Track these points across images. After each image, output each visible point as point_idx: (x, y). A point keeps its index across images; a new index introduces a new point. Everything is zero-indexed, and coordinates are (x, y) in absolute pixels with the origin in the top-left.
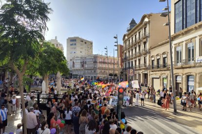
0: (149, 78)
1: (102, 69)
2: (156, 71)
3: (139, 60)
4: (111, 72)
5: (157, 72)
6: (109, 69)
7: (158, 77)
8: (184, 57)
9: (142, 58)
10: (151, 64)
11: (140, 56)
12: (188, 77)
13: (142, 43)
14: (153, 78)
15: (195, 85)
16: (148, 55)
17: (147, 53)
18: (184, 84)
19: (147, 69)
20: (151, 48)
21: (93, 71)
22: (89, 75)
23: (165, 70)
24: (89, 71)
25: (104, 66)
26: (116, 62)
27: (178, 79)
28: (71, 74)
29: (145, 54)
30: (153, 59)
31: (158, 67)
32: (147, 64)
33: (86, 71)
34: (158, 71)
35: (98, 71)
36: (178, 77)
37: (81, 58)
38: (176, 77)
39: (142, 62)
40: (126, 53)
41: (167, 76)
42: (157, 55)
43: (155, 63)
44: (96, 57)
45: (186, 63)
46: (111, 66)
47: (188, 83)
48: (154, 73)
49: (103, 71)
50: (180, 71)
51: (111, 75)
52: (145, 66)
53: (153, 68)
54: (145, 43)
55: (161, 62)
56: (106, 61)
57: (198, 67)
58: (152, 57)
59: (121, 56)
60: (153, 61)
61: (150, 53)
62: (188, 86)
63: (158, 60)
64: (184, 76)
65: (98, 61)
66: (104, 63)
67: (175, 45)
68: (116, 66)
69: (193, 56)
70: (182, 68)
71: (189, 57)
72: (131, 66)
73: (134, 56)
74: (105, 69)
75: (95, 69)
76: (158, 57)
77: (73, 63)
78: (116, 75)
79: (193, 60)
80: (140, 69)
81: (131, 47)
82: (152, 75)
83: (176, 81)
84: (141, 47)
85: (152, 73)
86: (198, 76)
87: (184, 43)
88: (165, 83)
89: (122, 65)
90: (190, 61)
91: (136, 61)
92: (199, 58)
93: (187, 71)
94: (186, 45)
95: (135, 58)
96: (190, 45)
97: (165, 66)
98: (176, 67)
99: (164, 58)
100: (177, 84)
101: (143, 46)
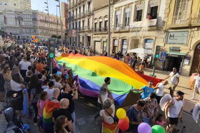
0: (92, 41)
1: (44, 28)
2: (98, 34)
3: (83, 21)
4: (55, 33)
5: (99, 36)
6: (52, 30)
7: (100, 40)
8: (122, 23)
9: (86, 19)
10: (94, 27)
11: (84, 17)
12: (123, 41)
13: (86, 2)
14: (95, 41)
15: (128, 48)
16: (92, 17)
17: (91, 14)
18: (119, 47)
19: (90, 31)
20: (95, 10)
21: (32, 31)
22: (28, 35)
23: (105, 34)
24: (28, 31)
25: (46, 25)
26: (59, 22)
27: (115, 43)
28: (4, 32)
29: (89, 16)
30: (96, 21)
31: (100, 30)
32: (91, 27)
33: (24, 30)
34: (100, 34)
35: (39, 31)
36: (116, 41)
37: (15, 12)
38: (114, 40)
39: (86, 24)
40: (70, 13)
41: (107, 40)
42: (100, 18)
43: (98, 26)
44: (35, 13)
45: (123, 28)
46: (54, 27)
47: (122, 46)
48: (96, 36)
49: (45, 31)
50: (117, 35)
51: (54, 36)
52: (89, 29)
53: (95, 31)
54: (89, 3)
55: (103, 25)
56: (47, 19)
57: (132, 31)
58: (95, 19)
59: (66, 16)
60: (96, 23)
61: (93, 15)
62: (122, 49)
63: (101, 23)
64: (120, 40)
65: (38, 19)
66: (46, 22)
67: (116, 8)
68: (59, 27)
69: (128, 22)
70: (120, 32)
71: (126, 22)
72: (75, 27)
73: (78, 17)
74: (48, 29)
75: (34, 29)
76: (101, 20)
77: (5, 18)
78: (60, 37)
79: (128, 25)
80: (84, 32)
81: (76, 6)
82: (94, 38)
83: (114, 44)
84: (85, 7)
85: (94, 36)
86: (130, 40)
87: (123, 8)
88: (105, 45)
89: (67, 27)
90: (126, 25)
91: (80, 22)
92: (133, 24)
93: (123, 35)
94: (125, 10)
95: (79, 19)
96: (127, 11)
97: (105, 30)
98: (115, 31)
99: (106, 22)
100: (114, 47)
101: (88, 6)
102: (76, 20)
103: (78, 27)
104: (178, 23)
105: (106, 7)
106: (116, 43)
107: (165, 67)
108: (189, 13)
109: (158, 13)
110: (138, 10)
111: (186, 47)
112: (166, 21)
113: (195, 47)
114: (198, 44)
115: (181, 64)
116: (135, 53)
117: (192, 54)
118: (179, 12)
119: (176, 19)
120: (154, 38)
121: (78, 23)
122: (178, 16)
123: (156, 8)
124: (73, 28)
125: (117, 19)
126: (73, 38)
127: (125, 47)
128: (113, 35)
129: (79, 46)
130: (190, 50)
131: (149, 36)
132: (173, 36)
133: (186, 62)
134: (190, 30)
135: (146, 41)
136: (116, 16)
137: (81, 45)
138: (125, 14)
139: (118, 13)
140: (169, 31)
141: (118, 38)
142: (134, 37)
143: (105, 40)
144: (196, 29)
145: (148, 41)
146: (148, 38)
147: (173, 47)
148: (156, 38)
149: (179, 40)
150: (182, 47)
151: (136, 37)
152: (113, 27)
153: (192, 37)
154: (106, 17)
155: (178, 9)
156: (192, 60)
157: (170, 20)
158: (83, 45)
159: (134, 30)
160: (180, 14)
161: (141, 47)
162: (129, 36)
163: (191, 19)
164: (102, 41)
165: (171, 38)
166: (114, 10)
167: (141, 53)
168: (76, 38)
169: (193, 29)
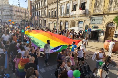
0: (47, 23)
1: (17, 16)
3: (42, 11)
4: (24, 19)
5: (51, 20)
6: (22, 17)
7: (52, 22)
8: (65, 12)
9: (43, 10)
10: (48, 15)
11: (42, 9)
12: (66, 23)
14: (49, 23)
15: (69, 27)
16: (47, 9)
17: (46, 7)
18: (64, 27)
19: (46, 17)
20: (49, 4)
21: (10, 17)
22: (7, 20)
23: (55, 19)
24: (7, 17)
25: (19, 14)
26: (27, 12)
29: (45, 8)
30: (49, 11)
31: (52, 16)
32: (46, 15)
33: (4, 17)
34: (52, 19)
35: (14, 17)
38: (61, 22)
39: (43, 13)
40: (33, 6)
41: (56, 22)
42: (52, 9)
43: (51, 14)
44: (11, 6)
45: (65, 15)
46: (24, 15)
48: (50, 20)
49: (18, 18)
50: (62, 19)
51: (24, 20)
52: (45, 16)
53: (49, 17)
55: (54, 14)
56: (19, 10)
57: (71, 17)
58: (49, 10)
59: (31, 8)
60: (49, 12)
61: (48, 7)
62: (65, 27)
63: (52, 12)
64: (64, 22)
65: (13, 10)
66: (18, 12)
67: (61, 3)
68: (27, 15)
69: (69, 11)
70: (64, 18)
71: (67, 12)
72: (37, 15)
73: (38, 8)
75: (11, 16)
76: (52, 11)
78: (27, 21)
79: (69, 13)
80: (42, 18)
81: (37, 2)
82: (49, 21)
83: (61, 25)
84: (43, 3)
85: (48, 20)
86: (70, 22)
87: (65, 3)
88: (55, 26)
89: (31, 15)
90: (67, 14)
91: (39, 12)
92: (71, 13)
93: (66, 19)
94: (66, 4)
95: (39, 10)
96: (68, 5)
97: (55, 16)
98: (61, 17)
99: (55, 11)
100: (61, 26)
101: (44, 2)
102: (37, 10)
103: (38, 15)
104: (97, 12)
105: (55, 2)
106: (62, 24)
107: (90, 37)
108: (103, 6)
109: (85, 6)
110: (74, 4)
111: (102, 26)
112: (90, 11)
113: (106, 26)
114: (108, 24)
115: (99, 35)
116: (73, 30)
117: (105, 29)
118: (97, 5)
119: (96, 10)
120: (83, 21)
121: (38, 12)
122: (97, 8)
123: (84, 3)
124: (36, 15)
125: (62, 10)
126: (36, 21)
127: (67, 26)
128: (60, 19)
129: (40, 26)
130: (104, 28)
131: (81, 20)
132: (94, 20)
133: (102, 34)
134: (103, 16)
135: (79, 22)
136: (61, 8)
137: (41, 25)
138: (67, 7)
139: (63, 6)
140: (92, 16)
141: (63, 21)
142: (72, 20)
143: (55, 22)
144: (107, 15)
145: (80, 23)
146: (80, 21)
147: (94, 26)
148: (85, 21)
149: (98, 22)
150: (99, 26)
151: (73, 20)
152: (60, 15)
153: (105, 20)
154: (55, 8)
155: (97, 4)
156: (105, 33)
157: (93, 10)
158: (42, 25)
159: (72, 16)
160: (98, 7)
161: (76, 26)
162: (69, 20)
163: (104, 9)
164: (54, 23)
165: (93, 21)
166: (60, 4)
167: (76, 29)
168: (38, 22)
169: (105, 16)
